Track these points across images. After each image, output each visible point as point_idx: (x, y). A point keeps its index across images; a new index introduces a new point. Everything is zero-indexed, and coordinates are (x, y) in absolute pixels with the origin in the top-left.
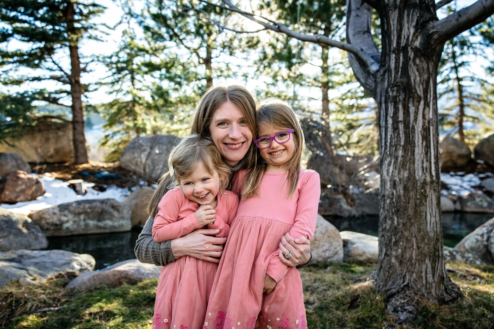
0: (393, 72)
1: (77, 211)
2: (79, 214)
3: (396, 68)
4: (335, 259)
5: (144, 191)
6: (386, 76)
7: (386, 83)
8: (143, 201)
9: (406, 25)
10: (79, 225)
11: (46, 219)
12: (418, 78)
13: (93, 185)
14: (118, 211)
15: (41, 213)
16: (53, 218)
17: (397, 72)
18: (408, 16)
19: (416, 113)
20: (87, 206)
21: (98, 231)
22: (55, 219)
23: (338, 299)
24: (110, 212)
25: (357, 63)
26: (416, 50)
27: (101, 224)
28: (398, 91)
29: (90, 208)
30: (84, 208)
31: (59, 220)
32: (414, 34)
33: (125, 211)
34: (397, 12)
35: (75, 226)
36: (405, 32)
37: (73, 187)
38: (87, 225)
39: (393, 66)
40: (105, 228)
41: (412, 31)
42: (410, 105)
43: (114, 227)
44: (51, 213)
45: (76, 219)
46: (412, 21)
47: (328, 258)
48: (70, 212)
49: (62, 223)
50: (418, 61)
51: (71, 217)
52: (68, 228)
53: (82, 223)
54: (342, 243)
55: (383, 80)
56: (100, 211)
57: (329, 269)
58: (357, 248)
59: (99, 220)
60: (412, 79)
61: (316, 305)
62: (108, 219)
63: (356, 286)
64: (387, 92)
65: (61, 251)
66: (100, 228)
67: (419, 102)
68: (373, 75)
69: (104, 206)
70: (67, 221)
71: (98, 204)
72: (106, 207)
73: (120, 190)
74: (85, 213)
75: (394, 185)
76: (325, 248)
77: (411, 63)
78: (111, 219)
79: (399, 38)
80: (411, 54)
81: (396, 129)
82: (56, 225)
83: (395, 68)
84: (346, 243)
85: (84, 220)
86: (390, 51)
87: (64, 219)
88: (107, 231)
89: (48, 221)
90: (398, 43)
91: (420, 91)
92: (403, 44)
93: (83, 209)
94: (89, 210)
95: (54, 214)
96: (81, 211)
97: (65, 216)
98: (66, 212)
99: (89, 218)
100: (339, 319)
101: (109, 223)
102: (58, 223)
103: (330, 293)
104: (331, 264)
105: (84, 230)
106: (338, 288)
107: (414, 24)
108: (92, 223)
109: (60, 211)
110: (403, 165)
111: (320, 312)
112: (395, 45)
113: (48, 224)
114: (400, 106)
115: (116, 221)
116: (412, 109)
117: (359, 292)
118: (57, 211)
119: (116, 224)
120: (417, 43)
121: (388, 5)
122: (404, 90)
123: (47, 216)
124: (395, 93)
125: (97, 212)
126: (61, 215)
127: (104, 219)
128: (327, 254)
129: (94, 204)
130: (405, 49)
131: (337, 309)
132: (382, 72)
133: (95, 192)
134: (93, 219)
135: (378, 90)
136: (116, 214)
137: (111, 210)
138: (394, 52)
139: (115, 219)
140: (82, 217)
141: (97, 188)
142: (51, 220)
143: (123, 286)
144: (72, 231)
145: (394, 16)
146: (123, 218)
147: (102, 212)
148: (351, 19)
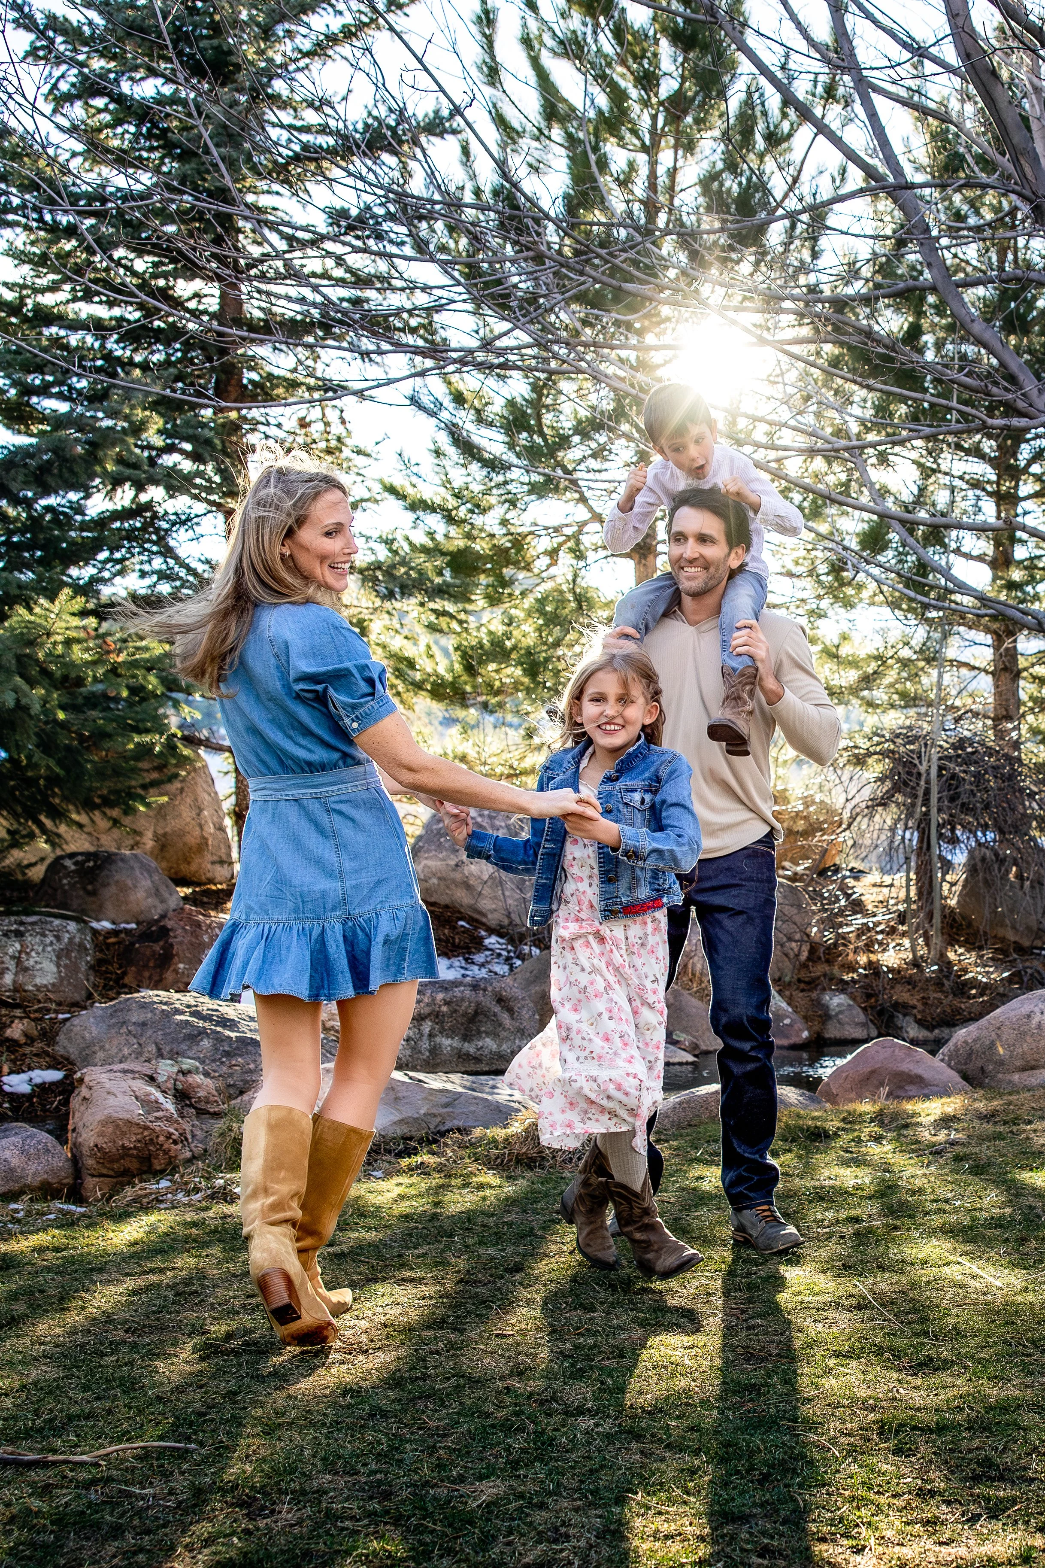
14: (510, 1011)
20: (440, 996)
24: (495, 1015)
27: (469, 1048)
29: (447, 1003)
53: (425, 1045)
56: (470, 1011)
59: (466, 1038)
62: (487, 1034)
69: (480, 998)
71: (468, 993)
72: (488, 1002)
74: (436, 1016)
78: (495, 1035)
85: (431, 1035)
93: (428, 1005)
94: (444, 1009)
96: (427, 1009)
99: (442, 1031)
101: (488, 1044)
108: (447, 1043)
115: (507, 1039)
119: (505, 1048)
125: (465, 1014)
127: (479, 1035)
129: (457, 992)
134: (451, 1034)
136: (505, 1020)
137: (497, 1009)
139: (503, 1035)
140: (428, 1027)
146: (520, 1033)
147: (476, 1013)
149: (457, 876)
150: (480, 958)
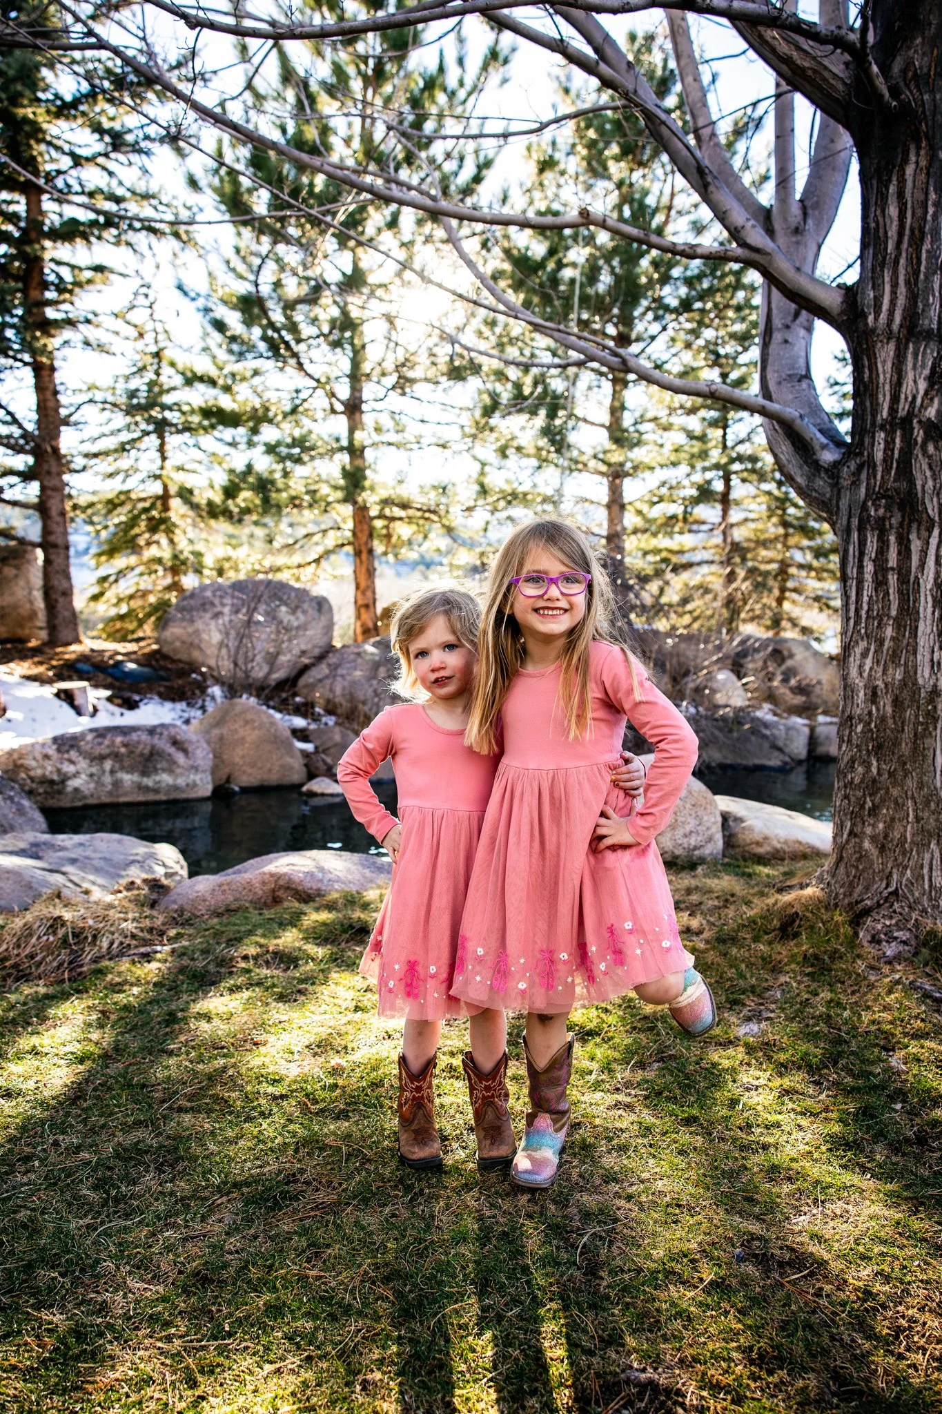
0: (880, 469)
1: (99, 750)
2: (102, 758)
3: (887, 460)
4: (707, 851)
5: (238, 709)
6: (864, 476)
7: (863, 490)
8: (236, 731)
9: (910, 375)
10: (99, 783)
11: (27, 769)
12: (930, 483)
13: (108, 693)
14: (185, 751)
15: (15, 756)
16: (43, 767)
17: (887, 470)
18: (916, 355)
19: (924, 553)
20: (119, 739)
21: (141, 798)
22: (49, 770)
23: (754, 922)
24: (169, 755)
25: (788, 442)
26: (929, 426)
27: (148, 782)
28: (888, 508)
29: (125, 745)
30: (112, 745)
31: (59, 771)
32: (926, 393)
33: (200, 753)
34: (892, 346)
35: (92, 786)
36: (907, 388)
37: (67, 697)
38: (117, 784)
39: (879, 455)
40: (157, 791)
41: (922, 386)
42: (913, 536)
43: (176, 788)
44: (39, 757)
45: (94, 770)
46: (923, 367)
47: (695, 848)
48: (80, 752)
49: (65, 778)
50: (931, 448)
51: (83, 764)
52: (76, 790)
53: (107, 779)
54: (719, 819)
55: (855, 484)
56: (146, 751)
57: (700, 870)
58: (751, 829)
59: (144, 773)
60: (919, 483)
61: (706, 935)
62: (164, 770)
63: (787, 898)
64: (864, 508)
65: (116, 836)
66: (147, 789)
67: (930, 531)
68: (827, 471)
69: (156, 740)
70: (76, 775)
71: (144, 737)
72: (163, 744)
73: (169, 705)
74: (116, 756)
75: (873, 696)
76: (688, 828)
77: (918, 451)
78: (170, 771)
79: (895, 399)
80: (919, 434)
81: (881, 583)
82: (52, 782)
83: (885, 460)
85: (112, 772)
86: (873, 424)
87: (69, 768)
88: (163, 797)
89: (32, 773)
90: (893, 410)
91: (933, 509)
92: (902, 413)
93: (109, 747)
94: (123, 750)
95: (47, 757)
96: (106, 751)
97: (72, 762)
98: (73, 754)
99: (122, 768)
100: (763, 959)
101: (166, 779)
102: (55, 777)
103: (731, 912)
104: (702, 861)
105: (110, 793)
106: (748, 903)
107: (927, 372)
108: (128, 778)
109: (59, 750)
110: (894, 657)
111: (721, 947)
112: (885, 414)
113: (32, 779)
114: (892, 538)
115: (181, 775)
116: (916, 545)
117: (797, 908)
118: (52, 751)
119: (181, 782)
120: (931, 413)
121: (873, 331)
122: (902, 508)
123: (31, 763)
124: (881, 512)
125: (142, 755)
126: (61, 761)
127: (156, 770)
128: (693, 841)
129: (134, 736)
130: (906, 424)
131: (756, 939)
132: (853, 465)
133: (117, 710)
134: (130, 770)
135: (844, 503)
136: (180, 758)
137: (172, 750)
138: (882, 427)
139: (178, 771)
140: (108, 765)
141: (119, 701)
142: (39, 772)
143: (286, 904)
144: (85, 797)
145: (886, 354)
146: (196, 769)
147: (151, 754)
148: (773, 348)
149: (193, 641)
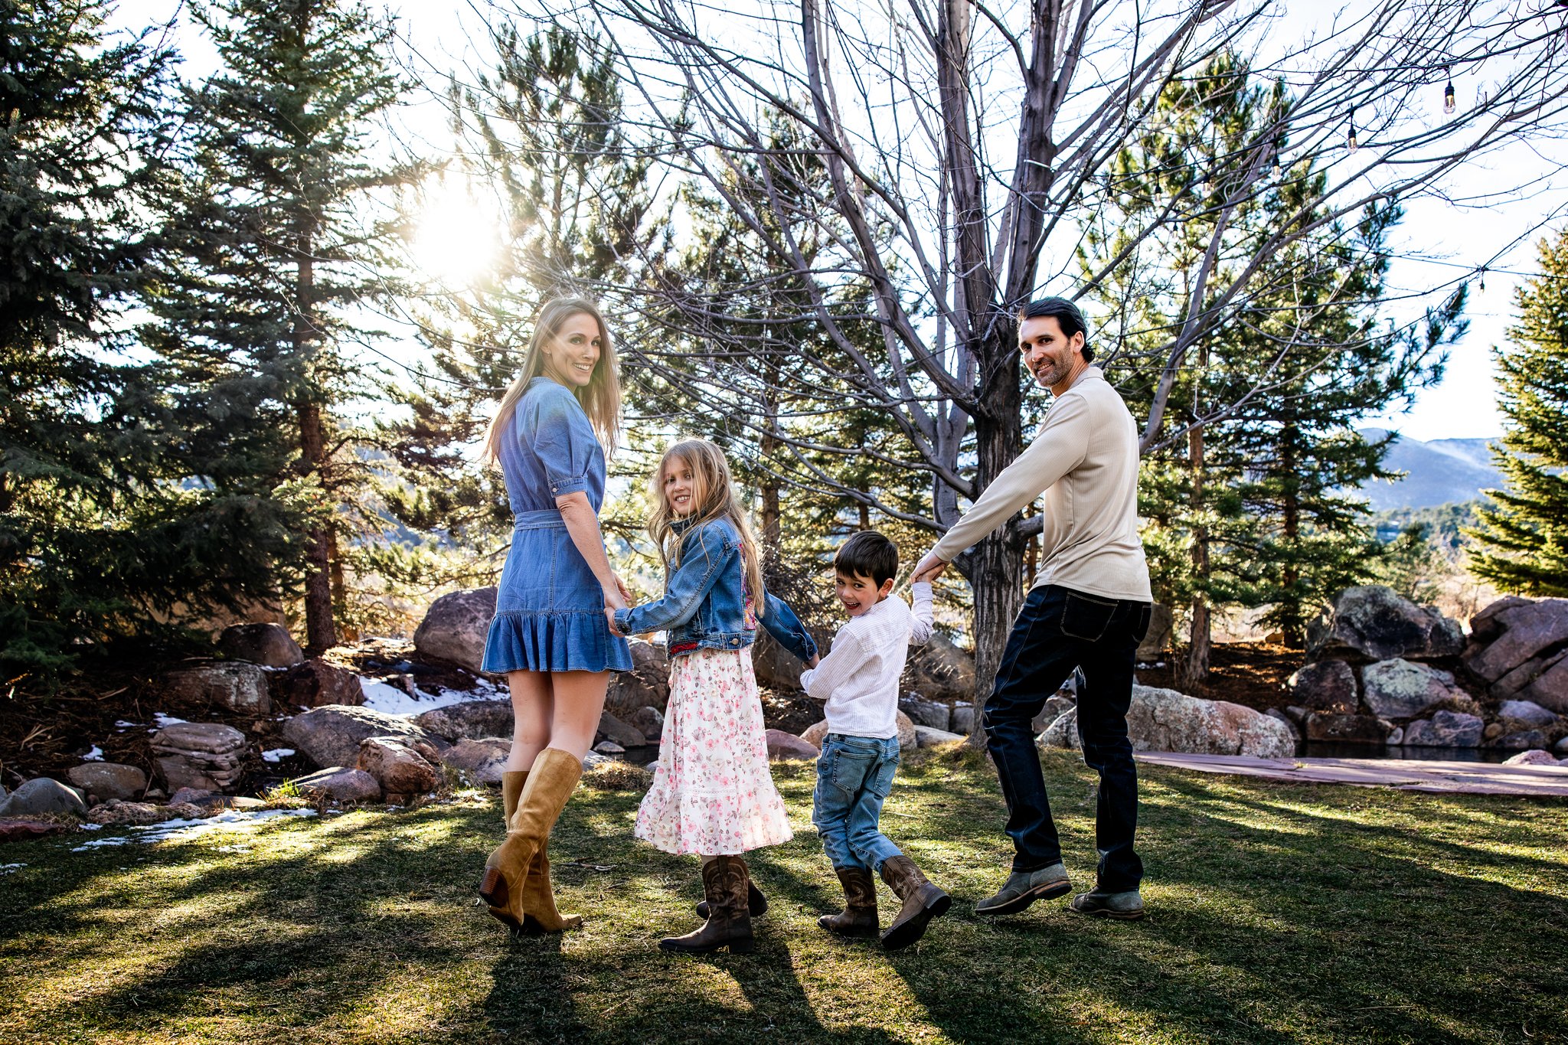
0: (989, 561)
2: (477, 723)
3: (992, 557)
6: (983, 563)
7: (982, 569)
17: (992, 561)
26: (1007, 544)
29: (491, 714)
30: (484, 714)
31: (453, 731)
39: (988, 555)
42: (1003, 589)
44: (438, 722)
45: (470, 732)
48: (464, 719)
51: (466, 727)
55: (979, 566)
58: (932, 740)
64: (983, 578)
74: (485, 722)
75: (989, 656)
80: (1004, 548)
81: (991, 609)
84: (917, 734)
91: (1010, 579)
95: (443, 722)
97: (460, 726)
109: (450, 717)
110: (997, 639)
114: (995, 590)
116: (1004, 593)
120: (1008, 539)
122: (998, 577)
124: (990, 578)
130: (998, 543)
132: (978, 557)
135: (974, 576)
148: (940, 495)
149: (455, 641)
150: (478, 691)
